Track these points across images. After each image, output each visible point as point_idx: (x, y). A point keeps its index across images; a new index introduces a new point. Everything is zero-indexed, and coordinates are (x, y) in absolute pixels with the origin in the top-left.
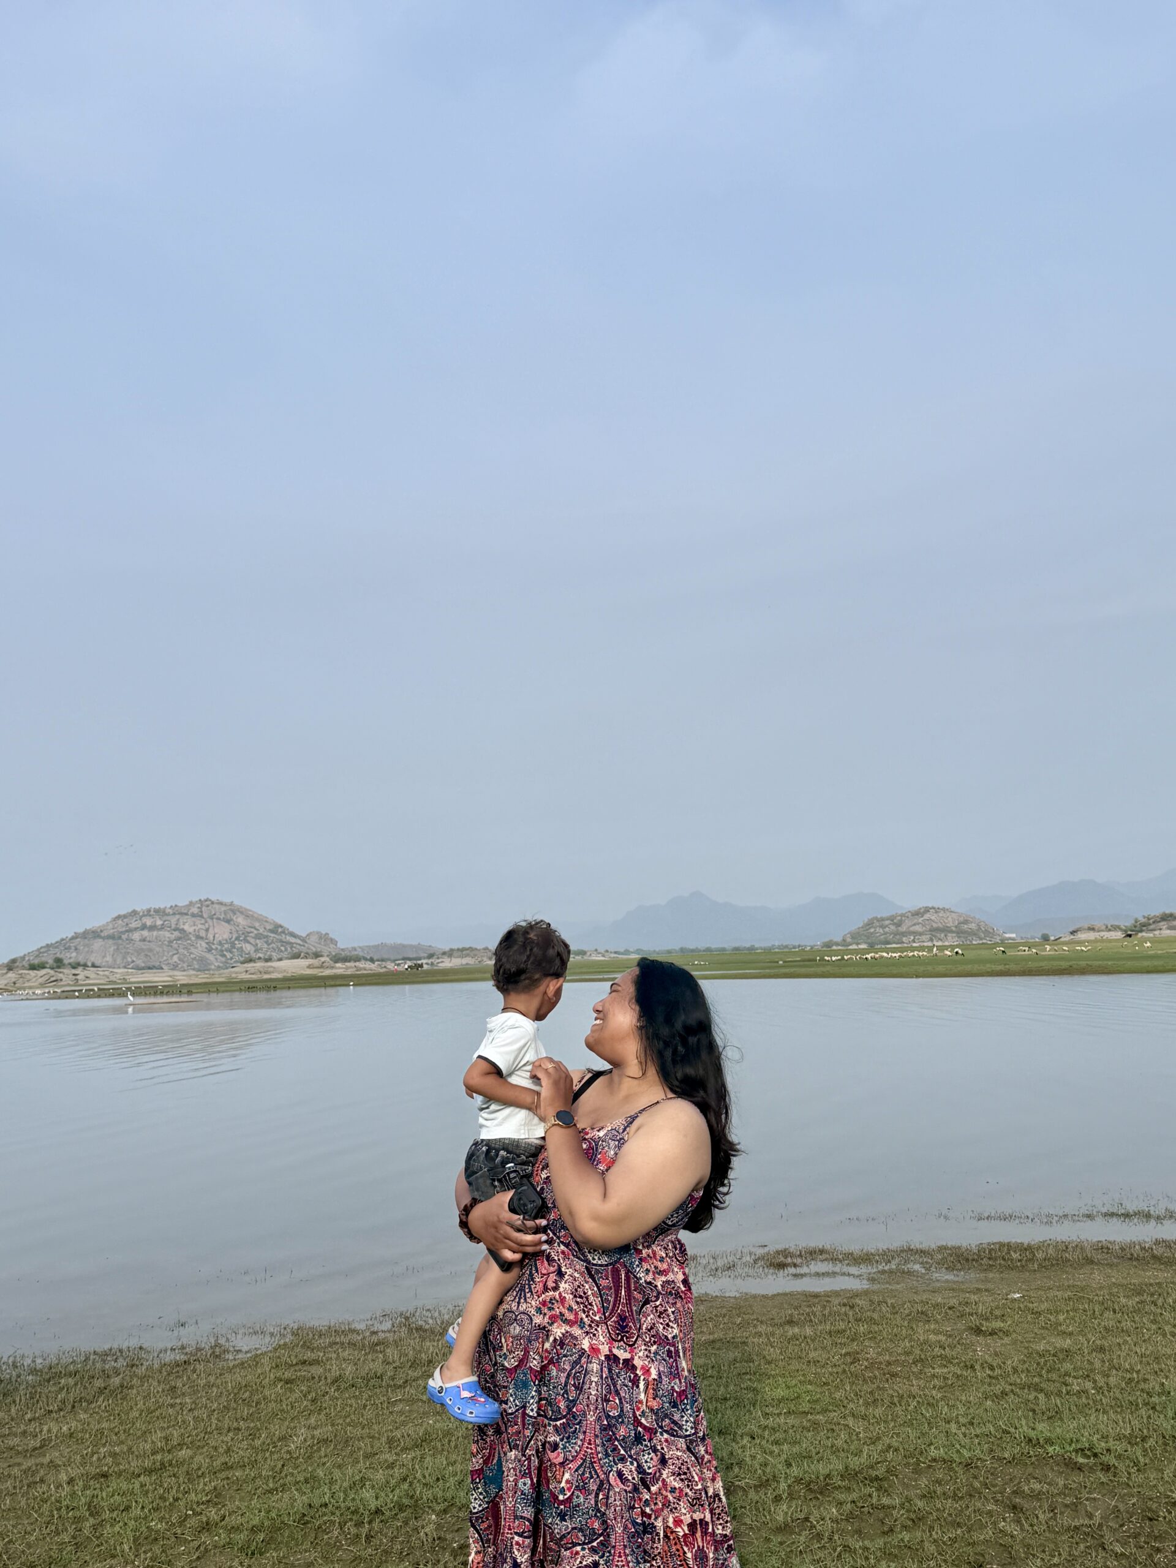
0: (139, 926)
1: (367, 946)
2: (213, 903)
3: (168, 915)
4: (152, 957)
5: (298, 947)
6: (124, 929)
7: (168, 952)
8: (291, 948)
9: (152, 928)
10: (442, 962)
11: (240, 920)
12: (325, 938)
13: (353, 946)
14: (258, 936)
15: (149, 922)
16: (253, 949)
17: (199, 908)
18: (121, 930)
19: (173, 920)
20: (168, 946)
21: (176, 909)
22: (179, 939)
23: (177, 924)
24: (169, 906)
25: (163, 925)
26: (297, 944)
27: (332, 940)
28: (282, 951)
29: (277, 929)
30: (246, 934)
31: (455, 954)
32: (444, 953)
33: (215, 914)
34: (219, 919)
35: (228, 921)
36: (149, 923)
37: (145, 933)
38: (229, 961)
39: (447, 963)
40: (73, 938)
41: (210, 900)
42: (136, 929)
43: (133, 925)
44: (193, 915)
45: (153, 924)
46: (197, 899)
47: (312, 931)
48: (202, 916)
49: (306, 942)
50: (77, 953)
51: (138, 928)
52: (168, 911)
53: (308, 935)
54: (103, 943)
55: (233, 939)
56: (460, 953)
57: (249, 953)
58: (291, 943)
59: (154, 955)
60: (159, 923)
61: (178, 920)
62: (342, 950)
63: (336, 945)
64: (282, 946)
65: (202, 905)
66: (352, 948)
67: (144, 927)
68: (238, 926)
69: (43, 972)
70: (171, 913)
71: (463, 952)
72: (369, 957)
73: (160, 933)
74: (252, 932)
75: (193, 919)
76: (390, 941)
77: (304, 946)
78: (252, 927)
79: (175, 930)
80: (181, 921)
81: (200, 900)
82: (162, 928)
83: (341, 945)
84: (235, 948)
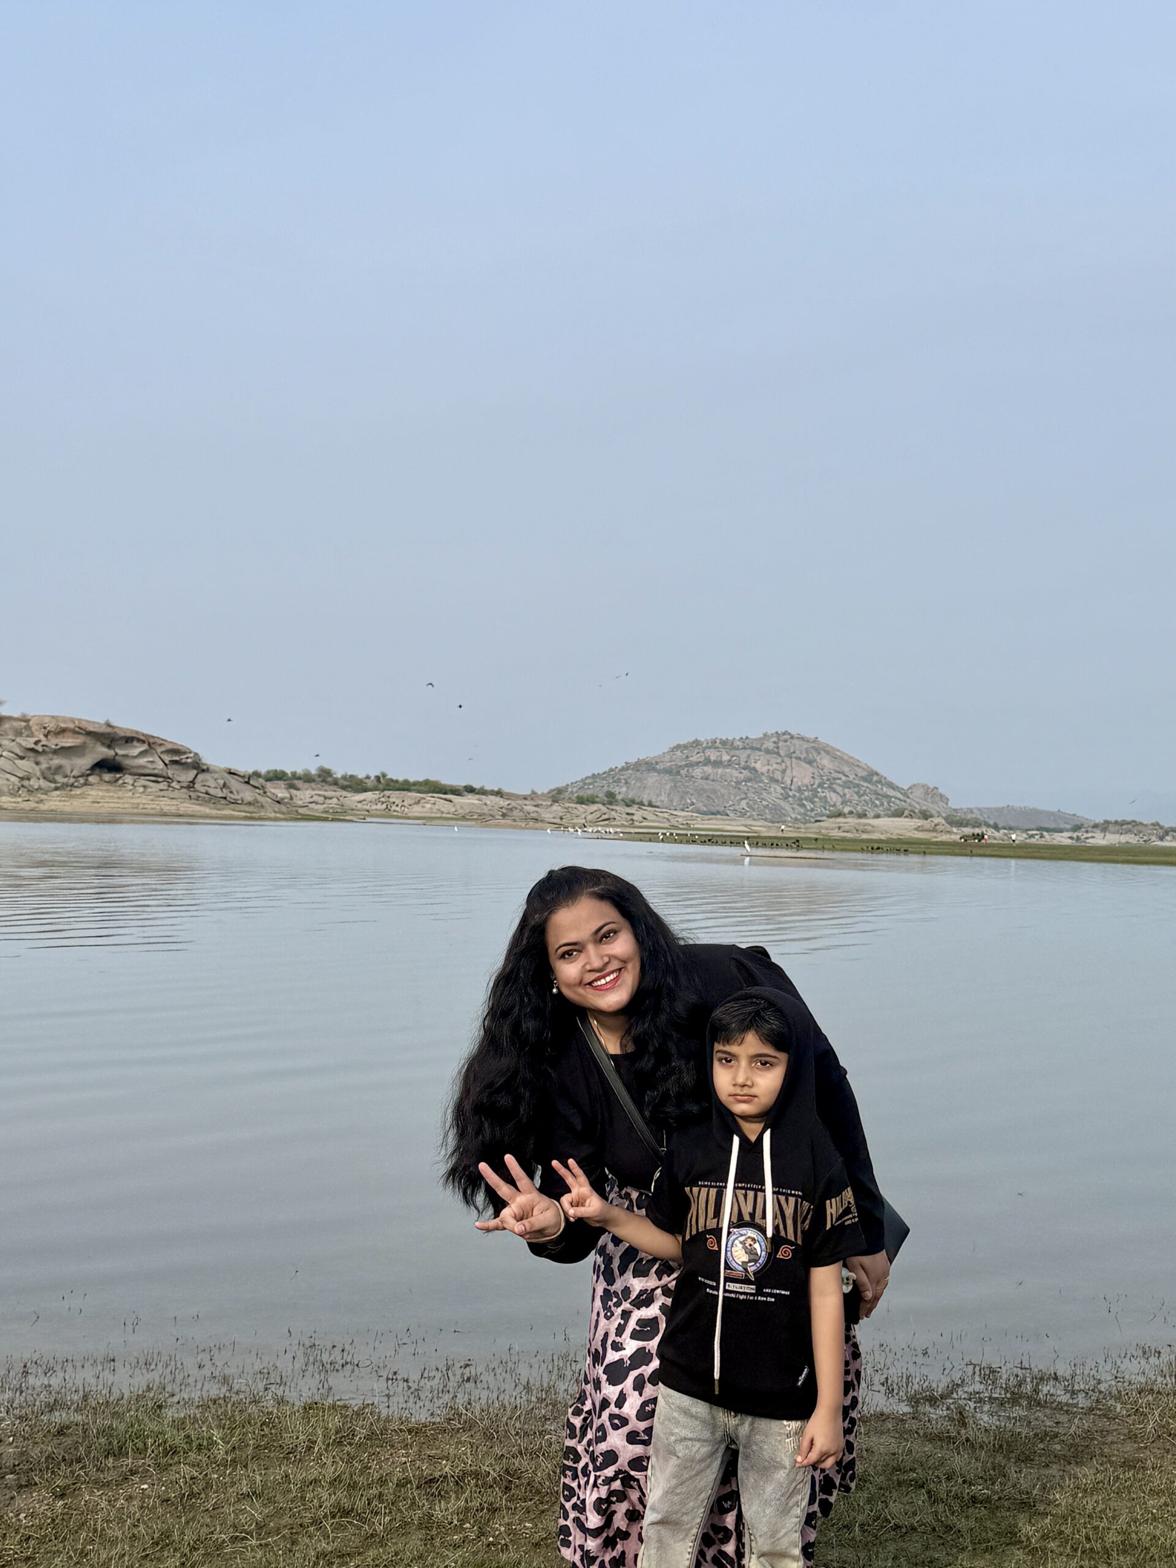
0: (702, 760)
1: (988, 809)
2: (792, 737)
3: (737, 749)
4: (716, 801)
5: (898, 802)
6: (684, 763)
7: (735, 796)
8: (889, 803)
9: (717, 764)
10: (1093, 837)
11: (825, 761)
12: (932, 793)
13: (969, 806)
14: (847, 785)
15: (713, 755)
16: (840, 799)
17: (775, 742)
18: (679, 764)
19: (743, 755)
20: (735, 788)
21: (747, 741)
22: (750, 780)
23: (746, 762)
24: (738, 738)
25: (730, 761)
26: (896, 798)
27: (941, 796)
28: (876, 806)
29: (871, 776)
30: (832, 781)
31: (1111, 828)
32: (1096, 826)
33: (794, 752)
34: (800, 759)
35: (810, 763)
36: (713, 758)
37: (708, 769)
38: (809, 813)
39: (1099, 840)
40: (623, 769)
41: (789, 734)
42: (698, 763)
43: (694, 759)
44: (768, 751)
45: (719, 759)
46: (774, 732)
47: (916, 782)
48: (778, 754)
49: (908, 797)
50: (628, 788)
51: (700, 762)
52: (738, 743)
53: (910, 788)
54: (657, 778)
55: (815, 786)
56: (1118, 827)
57: (834, 806)
58: (887, 796)
59: (718, 797)
60: (726, 758)
61: (749, 756)
62: (955, 810)
63: (947, 804)
64: (877, 799)
65: (778, 739)
66: (968, 809)
67: (707, 762)
68: (822, 769)
69: (594, 807)
70: (740, 747)
71: (1122, 826)
72: (991, 823)
73: (728, 771)
74: (840, 779)
75: (768, 757)
76: (1017, 804)
77: (905, 802)
78: (839, 773)
79: (744, 769)
80: (752, 757)
81: (777, 733)
82: (729, 764)
83: (953, 804)
84: (817, 796)
